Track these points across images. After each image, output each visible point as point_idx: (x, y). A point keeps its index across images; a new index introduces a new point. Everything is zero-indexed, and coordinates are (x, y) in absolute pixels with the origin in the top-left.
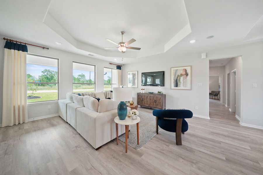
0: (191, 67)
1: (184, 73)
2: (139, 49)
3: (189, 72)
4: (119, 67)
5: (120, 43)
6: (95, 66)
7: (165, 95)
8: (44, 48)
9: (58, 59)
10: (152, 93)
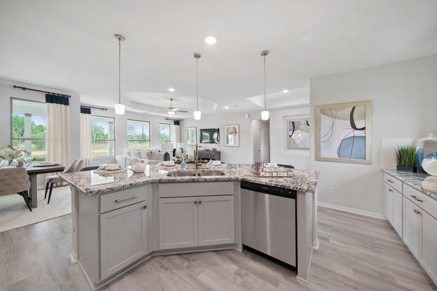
0: (239, 125)
1: (234, 131)
2: (187, 112)
3: (237, 130)
4: (177, 123)
5: (170, 108)
6: (150, 122)
7: (220, 152)
8: (103, 109)
9: (114, 118)
10: (208, 150)
